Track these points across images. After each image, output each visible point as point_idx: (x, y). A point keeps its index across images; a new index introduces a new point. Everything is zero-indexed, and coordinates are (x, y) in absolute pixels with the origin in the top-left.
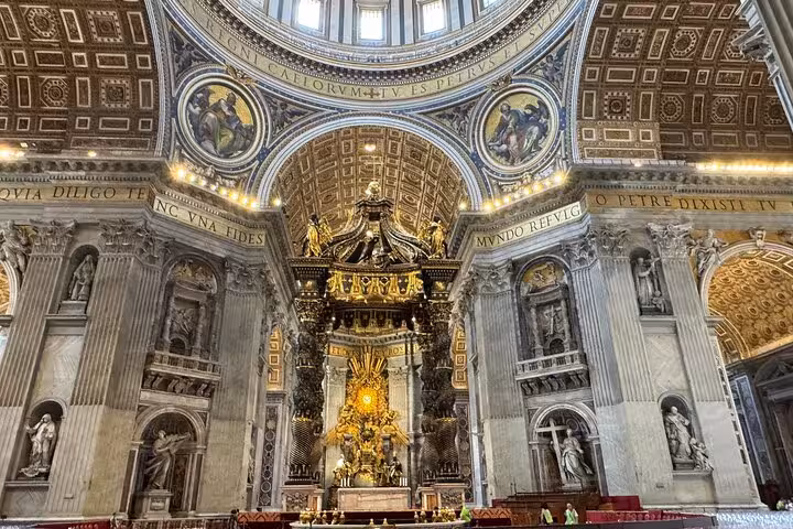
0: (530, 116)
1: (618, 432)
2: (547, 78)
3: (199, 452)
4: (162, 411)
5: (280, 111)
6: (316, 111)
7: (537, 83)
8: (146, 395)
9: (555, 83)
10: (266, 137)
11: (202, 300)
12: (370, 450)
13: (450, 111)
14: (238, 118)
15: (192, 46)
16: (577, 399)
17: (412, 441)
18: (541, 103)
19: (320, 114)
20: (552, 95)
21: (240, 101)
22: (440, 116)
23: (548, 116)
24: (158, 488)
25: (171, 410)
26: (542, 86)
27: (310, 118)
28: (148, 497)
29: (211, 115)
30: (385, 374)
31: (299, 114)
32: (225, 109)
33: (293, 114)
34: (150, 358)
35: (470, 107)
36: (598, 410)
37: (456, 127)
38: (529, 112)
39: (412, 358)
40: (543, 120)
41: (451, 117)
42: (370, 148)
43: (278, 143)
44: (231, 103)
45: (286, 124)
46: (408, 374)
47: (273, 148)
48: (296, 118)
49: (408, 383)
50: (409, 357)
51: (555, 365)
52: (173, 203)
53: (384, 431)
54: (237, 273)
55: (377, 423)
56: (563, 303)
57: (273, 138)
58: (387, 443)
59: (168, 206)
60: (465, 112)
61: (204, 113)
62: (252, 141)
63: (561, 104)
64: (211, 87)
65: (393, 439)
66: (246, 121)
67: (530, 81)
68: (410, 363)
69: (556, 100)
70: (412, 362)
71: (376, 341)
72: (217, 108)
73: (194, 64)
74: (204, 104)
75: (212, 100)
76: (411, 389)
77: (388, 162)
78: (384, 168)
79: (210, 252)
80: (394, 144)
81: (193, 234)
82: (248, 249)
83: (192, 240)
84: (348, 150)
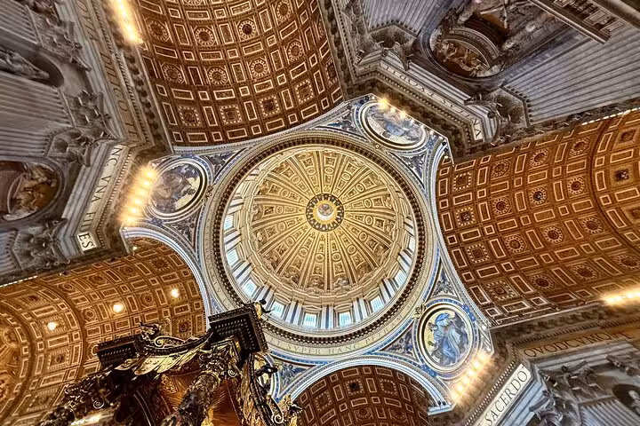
5: (189, 224)
6: (194, 247)
10: (169, 220)
14: (179, 198)
15: (224, 165)
19: (193, 251)
21: (191, 197)
27: (189, 245)
29: (181, 180)
31: (189, 237)
32: (185, 189)
33: (188, 233)
42: (175, 293)
43: (167, 230)
44: (189, 192)
45: (180, 231)
47: (163, 228)
48: (186, 236)
52: (119, 161)
57: (169, 225)
59: (117, 157)
61: (183, 175)
62: (164, 212)
64: (198, 178)
66: (178, 204)
72: (186, 183)
73: (213, 166)
74: (188, 175)
75: (191, 180)
77: (164, 310)
78: (154, 309)
79: (69, 202)
80: (186, 308)
81: (89, 182)
82: (73, 237)
83: (83, 182)
84: (166, 278)
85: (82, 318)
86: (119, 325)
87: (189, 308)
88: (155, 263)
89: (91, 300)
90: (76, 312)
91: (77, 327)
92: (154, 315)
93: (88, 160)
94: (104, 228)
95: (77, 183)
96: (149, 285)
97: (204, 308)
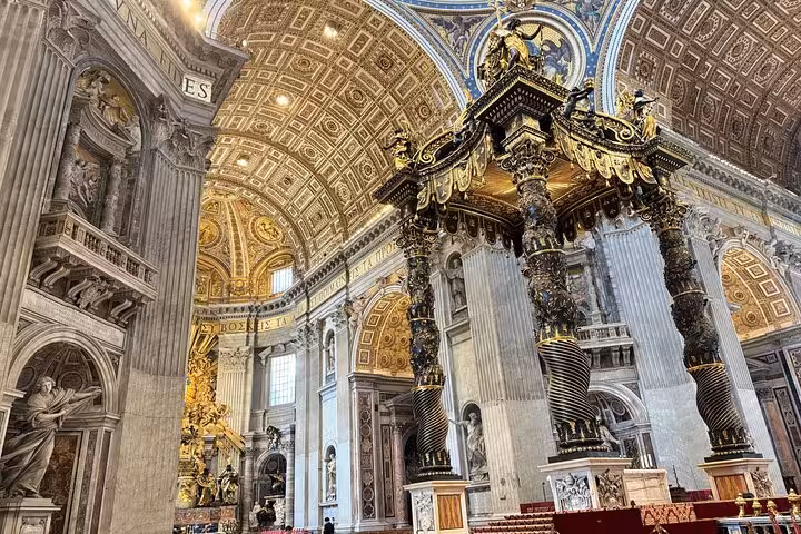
0: (546, 53)
1: (674, 418)
2: (579, 15)
3: (107, 427)
4: (55, 337)
7: (565, 17)
8: (31, 299)
9: (588, 24)
11: (120, 154)
12: (189, 457)
13: (449, 19)
16: (615, 380)
17: (249, 445)
18: (565, 42)
20: (582, 35)
22: (435, 21)
23: (570, 58)
24: (29, 494)
25: (70, 338)
26: (571, 22)
28: (17, 513)
30: (212, 355)
34: (49, 225)
35: (475, 21)
36: (646, 393)
37: (452, 41)
38: (546, 48)
39: (256, 337)
40: (563, 61)
41: (448, 26)
42: (330, 33)
46: (248, 357)
49: (246, 368)
50: (252, 335)
51: (594, 339)
53: (206, 431)
54: (172, 129)
55: (196, 418)
56: (587, 269)
58: (210, 447)
60: (467, 26)
63: (592, 49)
65: (219, 443)
67: (556, 12)
68: (251, 343)
69: (585, 42)
70: (256, 341)
71: (205, 311)
76: (250, 376)
77: (338, 62)
78: (325, 70)
79: (139, 76)
80: (364, 38)
81: (119, 33)
82: (186, 100)
83: (118, 42)
84: (299, 24)
85: (258, 135)
86: (305, 114)
87: (368, 34)
88: (265, 19)
89: (246, 114)
90: (247, 134)
91: (265, 147)
92: (332, 77)
93: (92, 15)
94: (189, 55)
95: (117, 50)
96: (287, 48)
97: (388, 19)
